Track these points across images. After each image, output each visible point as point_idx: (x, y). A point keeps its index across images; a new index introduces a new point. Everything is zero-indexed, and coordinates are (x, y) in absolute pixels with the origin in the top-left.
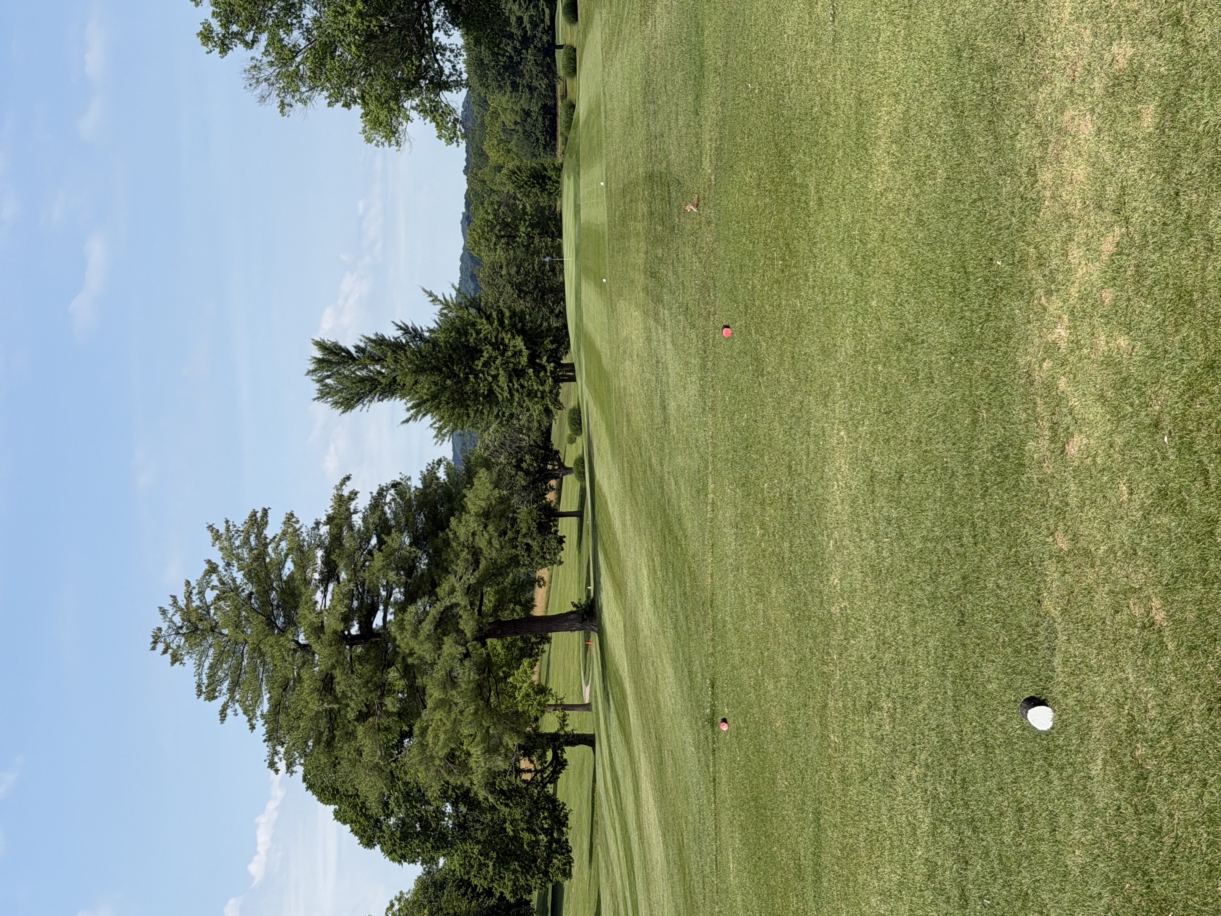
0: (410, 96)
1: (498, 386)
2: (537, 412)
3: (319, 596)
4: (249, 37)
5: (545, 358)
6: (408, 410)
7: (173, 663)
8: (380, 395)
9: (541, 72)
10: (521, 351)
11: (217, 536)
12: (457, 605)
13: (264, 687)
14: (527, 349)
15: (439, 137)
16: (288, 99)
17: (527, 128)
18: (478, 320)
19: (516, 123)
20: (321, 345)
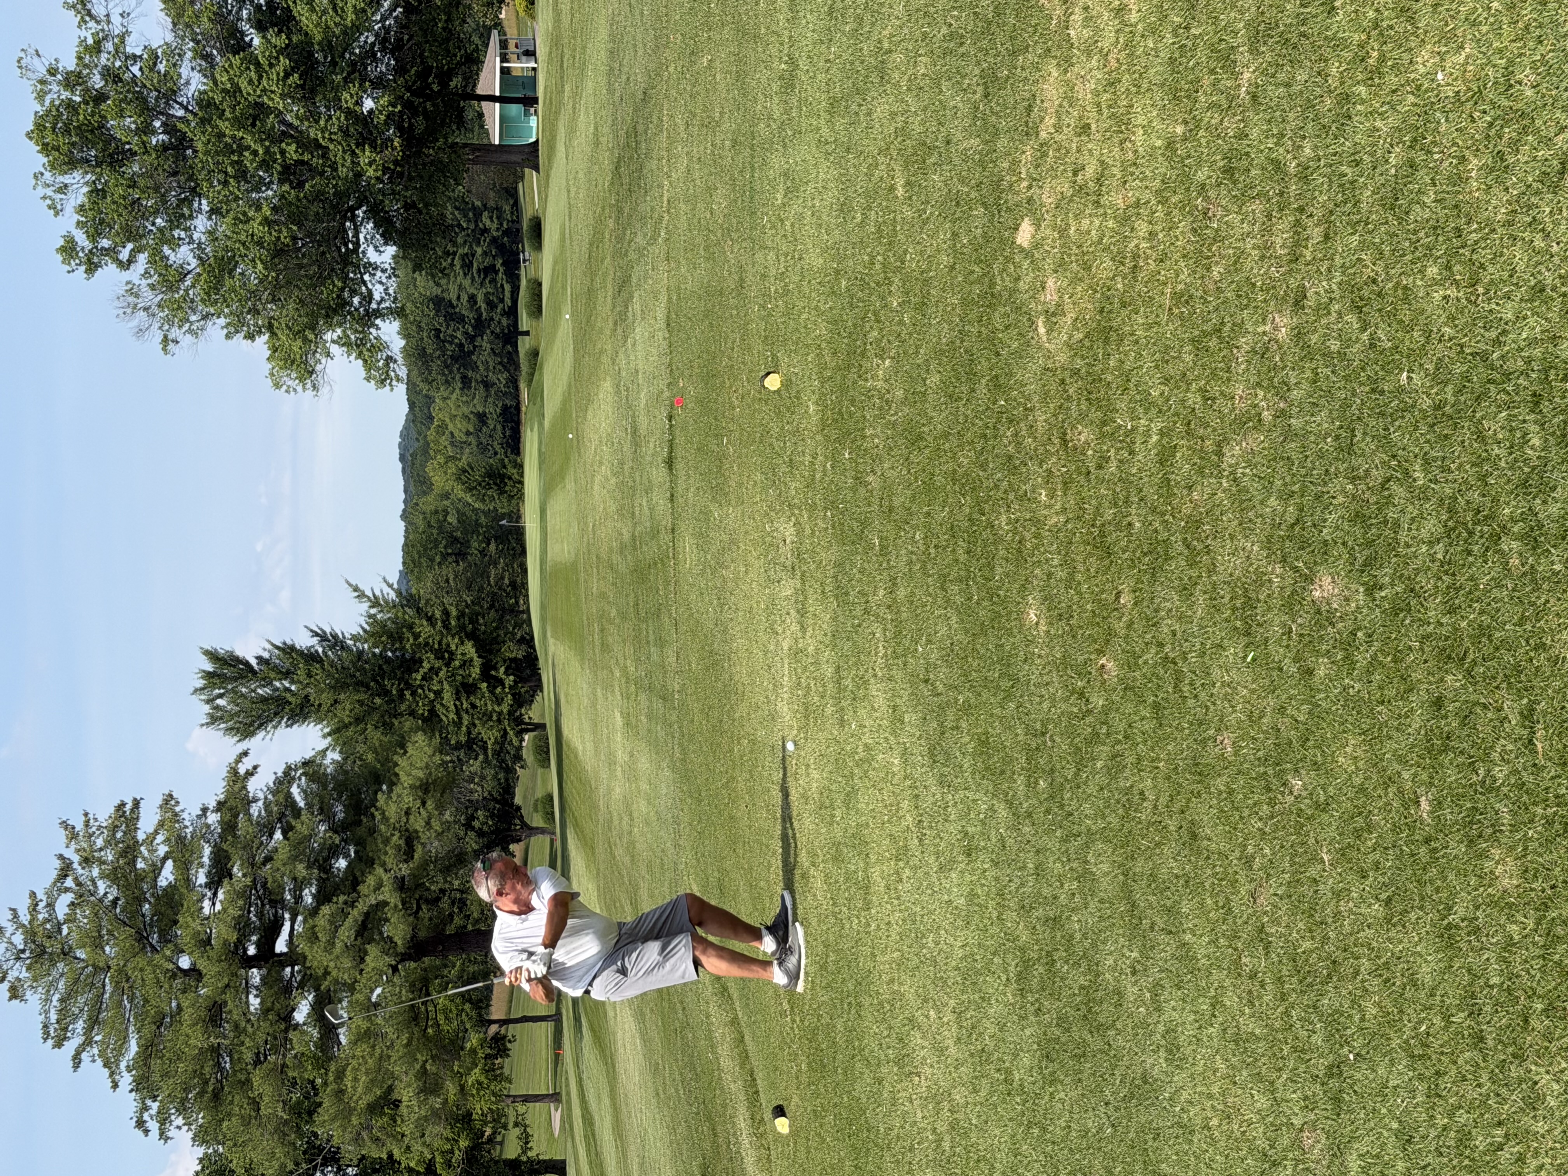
0: (331, 327)
1: (442, 705)
2: (493, 740)
3: (206, 904)
4: (124, 255)
5: (502, 670)
6: (324, 736)
7: (10, 999)
8: (288, 719)
9: (500, 363)
10: (471, 660)
11: (73, 835)
12: (385, 903)
13: (132, 1029)
14: (479, 657)
15: (368, 379)
16: (175, 333)
17: (484, 441)
18: (417, 621)
19: (468, 433)
20: (213, 656)
